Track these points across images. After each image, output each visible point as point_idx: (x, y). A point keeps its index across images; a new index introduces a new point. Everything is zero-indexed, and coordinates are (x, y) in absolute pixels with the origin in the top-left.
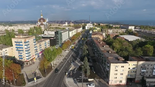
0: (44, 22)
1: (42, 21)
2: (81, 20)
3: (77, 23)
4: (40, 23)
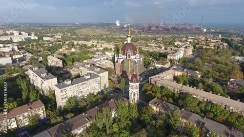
3: (177, 30)
4: (123, 56)
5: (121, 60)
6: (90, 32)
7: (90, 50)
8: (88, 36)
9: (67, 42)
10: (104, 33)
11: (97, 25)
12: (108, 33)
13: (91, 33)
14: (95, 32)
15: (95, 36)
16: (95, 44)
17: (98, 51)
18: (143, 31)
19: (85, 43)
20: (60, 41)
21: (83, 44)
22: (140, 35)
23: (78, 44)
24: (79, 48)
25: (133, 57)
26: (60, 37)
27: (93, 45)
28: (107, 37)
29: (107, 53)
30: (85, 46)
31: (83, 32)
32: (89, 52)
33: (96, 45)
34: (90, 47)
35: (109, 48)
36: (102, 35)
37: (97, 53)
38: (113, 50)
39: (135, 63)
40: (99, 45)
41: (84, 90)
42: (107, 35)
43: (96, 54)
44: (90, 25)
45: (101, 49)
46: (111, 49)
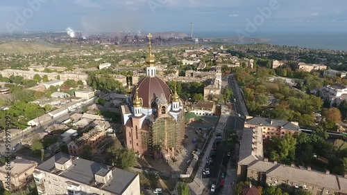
3: (164, 41)
4: (144, 110)
5: (142, 120)
6: (21, 49)
7: (36, 88)
8: (19, 56)
10: (49, 49)
11: (33, 37)
12: (57, 50)
13: (24, 51)
14: (32, 49)
15: (34, 55)
16: (41, 75)
17: (53, 89)
18: (116, 44)
19: (18, 73)
21: (12, 76)
22: (114, 50)
24: (6, 86)
27: (37, 76)
28: (58, 57)
29: (77, 94)
30: (20, 80)
31: (4, 50)
32: (34, 95)
33: (46, 77)
34: (32, 83)
35: (76, 80)
36: (48, 54)
37: (54, 95)
38: (85, 83)
40: (51, 76)
42: (56, 53)
43: (54, 99)
44: (17, 37)
46: (80, 82)
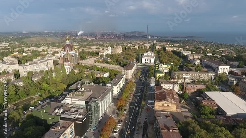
0: (72, 51)
1: (68, 49)
2: (132, 33)
3: (127, 37)
4: (64, 52)
5: (63, 55)
8: (39, 44)
9: (17, 50)
10: (56, 41)
13: (42, 42)
14: (46, 41)
15: (47, 44)
16: (45, 49)
19: (36, 49)
20: (9, 49)
21: (34, 50)
23: (28, 50)
24: (30, 53)
25: (71, 53)
26: (7, 45)
27: (43, 50)
29: (55, 54)
30: (36, 51)
31: (32, 41)
32: (40, 55)
33: (47, 50)
34: (41, 52)
36: (54, 43)
37: (47, 55)
39: (73, 56)
40: (49, 50)
41: (37, 69)
44: (40, 34)
45: (51, 53)
